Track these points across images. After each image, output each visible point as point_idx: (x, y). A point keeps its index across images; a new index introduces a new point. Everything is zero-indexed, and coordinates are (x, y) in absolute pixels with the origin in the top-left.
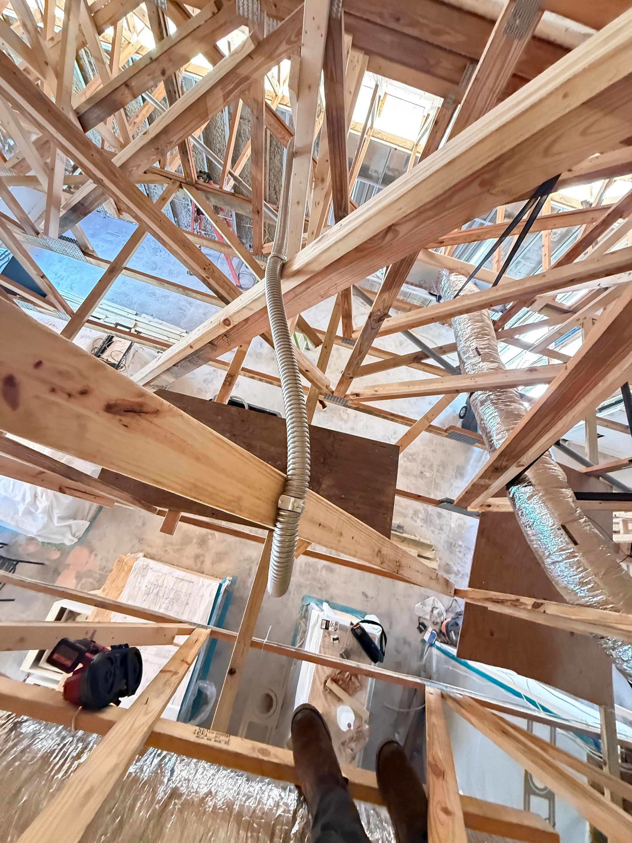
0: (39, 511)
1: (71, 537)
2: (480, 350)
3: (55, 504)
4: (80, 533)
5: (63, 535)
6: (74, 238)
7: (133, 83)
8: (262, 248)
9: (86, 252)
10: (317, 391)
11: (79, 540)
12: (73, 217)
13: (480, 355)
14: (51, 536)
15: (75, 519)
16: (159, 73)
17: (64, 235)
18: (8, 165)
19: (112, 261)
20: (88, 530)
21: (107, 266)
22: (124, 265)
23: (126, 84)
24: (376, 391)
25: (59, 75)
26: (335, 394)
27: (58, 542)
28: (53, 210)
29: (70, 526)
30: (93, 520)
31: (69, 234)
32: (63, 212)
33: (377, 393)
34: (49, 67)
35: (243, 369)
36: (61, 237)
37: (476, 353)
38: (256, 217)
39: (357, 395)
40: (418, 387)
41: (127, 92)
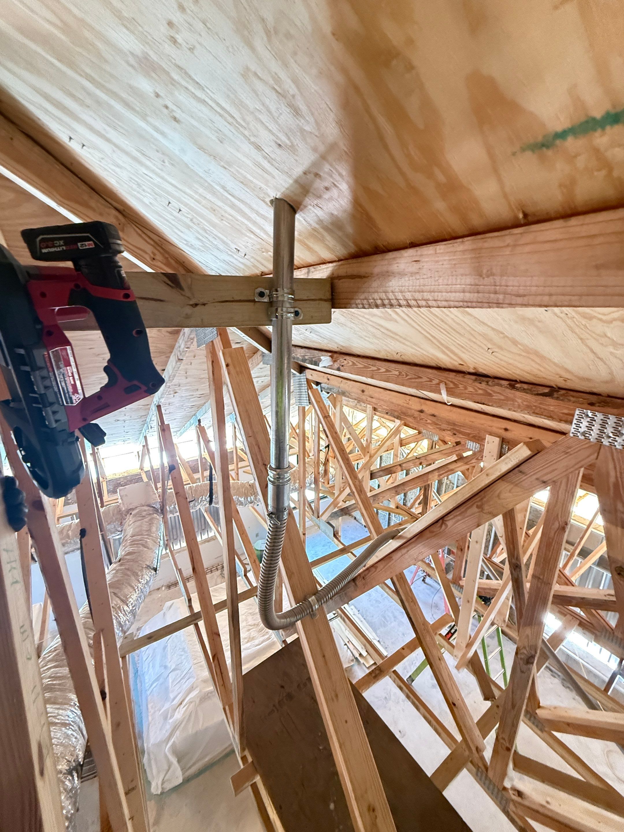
0: (171, 721)
1: (160, 782)
3: (182, 725)
4: (168, 786)
5: (159, 772)
6: (334, 525)
7: (404, 465)
8: (460, 579)
9: (335, 535)
10: (467, 753)
11: (162, 793)
12: (339, 514)
14: (153, 762)
15: (179, 762)
16: (418, 463)
17: (331, 522)
18: (329, 486)
19: (347, 545)
20: (176, 789)
21: (341, 547)
22: (351, 550)
23: (400, 465)
24: (548, 802)
25: (371, 457)
26: (491, 774)
27: (150, 778)
28: (332, 506)
29: (170, 765)
30: (187, 781)
31: (332, 522)
32: (336, 509)
34: (369, 454)
35: (395, 672)
36: (329, 523)
38: (459, 553)
39: (520, 794)
41: (399, 468)
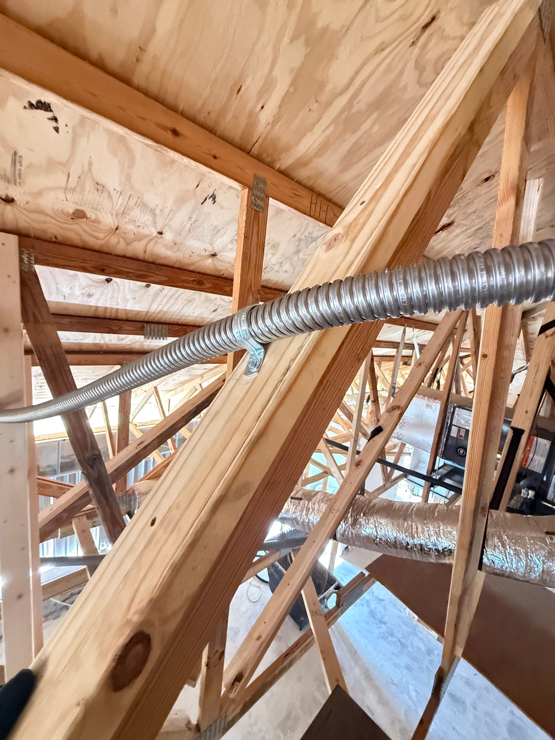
2: (297, 496)
13: (301, 499)
24: (259, 638)
33: (263, 637)
37: (297, 501)
39: (238, 677)
40: (299, 573)
